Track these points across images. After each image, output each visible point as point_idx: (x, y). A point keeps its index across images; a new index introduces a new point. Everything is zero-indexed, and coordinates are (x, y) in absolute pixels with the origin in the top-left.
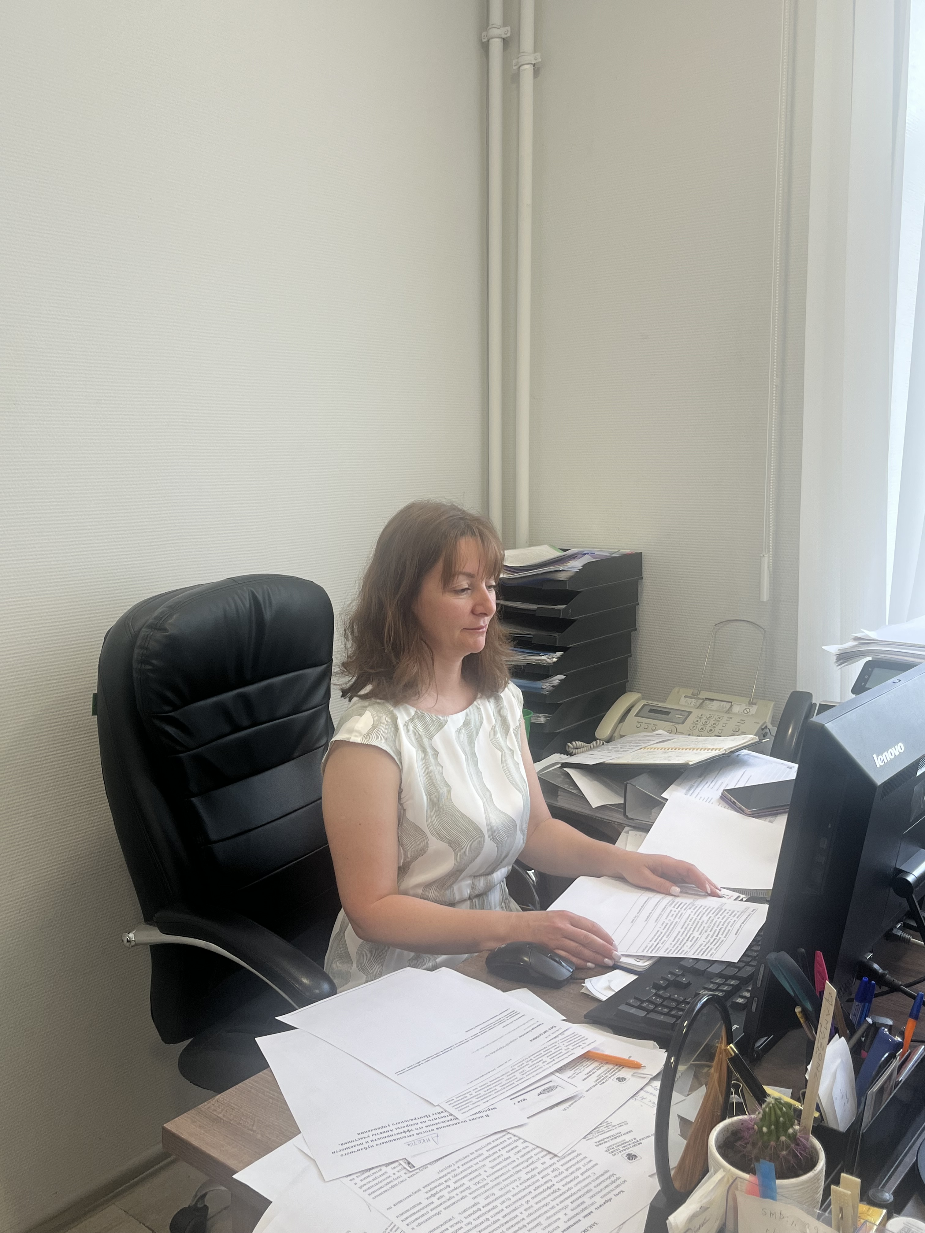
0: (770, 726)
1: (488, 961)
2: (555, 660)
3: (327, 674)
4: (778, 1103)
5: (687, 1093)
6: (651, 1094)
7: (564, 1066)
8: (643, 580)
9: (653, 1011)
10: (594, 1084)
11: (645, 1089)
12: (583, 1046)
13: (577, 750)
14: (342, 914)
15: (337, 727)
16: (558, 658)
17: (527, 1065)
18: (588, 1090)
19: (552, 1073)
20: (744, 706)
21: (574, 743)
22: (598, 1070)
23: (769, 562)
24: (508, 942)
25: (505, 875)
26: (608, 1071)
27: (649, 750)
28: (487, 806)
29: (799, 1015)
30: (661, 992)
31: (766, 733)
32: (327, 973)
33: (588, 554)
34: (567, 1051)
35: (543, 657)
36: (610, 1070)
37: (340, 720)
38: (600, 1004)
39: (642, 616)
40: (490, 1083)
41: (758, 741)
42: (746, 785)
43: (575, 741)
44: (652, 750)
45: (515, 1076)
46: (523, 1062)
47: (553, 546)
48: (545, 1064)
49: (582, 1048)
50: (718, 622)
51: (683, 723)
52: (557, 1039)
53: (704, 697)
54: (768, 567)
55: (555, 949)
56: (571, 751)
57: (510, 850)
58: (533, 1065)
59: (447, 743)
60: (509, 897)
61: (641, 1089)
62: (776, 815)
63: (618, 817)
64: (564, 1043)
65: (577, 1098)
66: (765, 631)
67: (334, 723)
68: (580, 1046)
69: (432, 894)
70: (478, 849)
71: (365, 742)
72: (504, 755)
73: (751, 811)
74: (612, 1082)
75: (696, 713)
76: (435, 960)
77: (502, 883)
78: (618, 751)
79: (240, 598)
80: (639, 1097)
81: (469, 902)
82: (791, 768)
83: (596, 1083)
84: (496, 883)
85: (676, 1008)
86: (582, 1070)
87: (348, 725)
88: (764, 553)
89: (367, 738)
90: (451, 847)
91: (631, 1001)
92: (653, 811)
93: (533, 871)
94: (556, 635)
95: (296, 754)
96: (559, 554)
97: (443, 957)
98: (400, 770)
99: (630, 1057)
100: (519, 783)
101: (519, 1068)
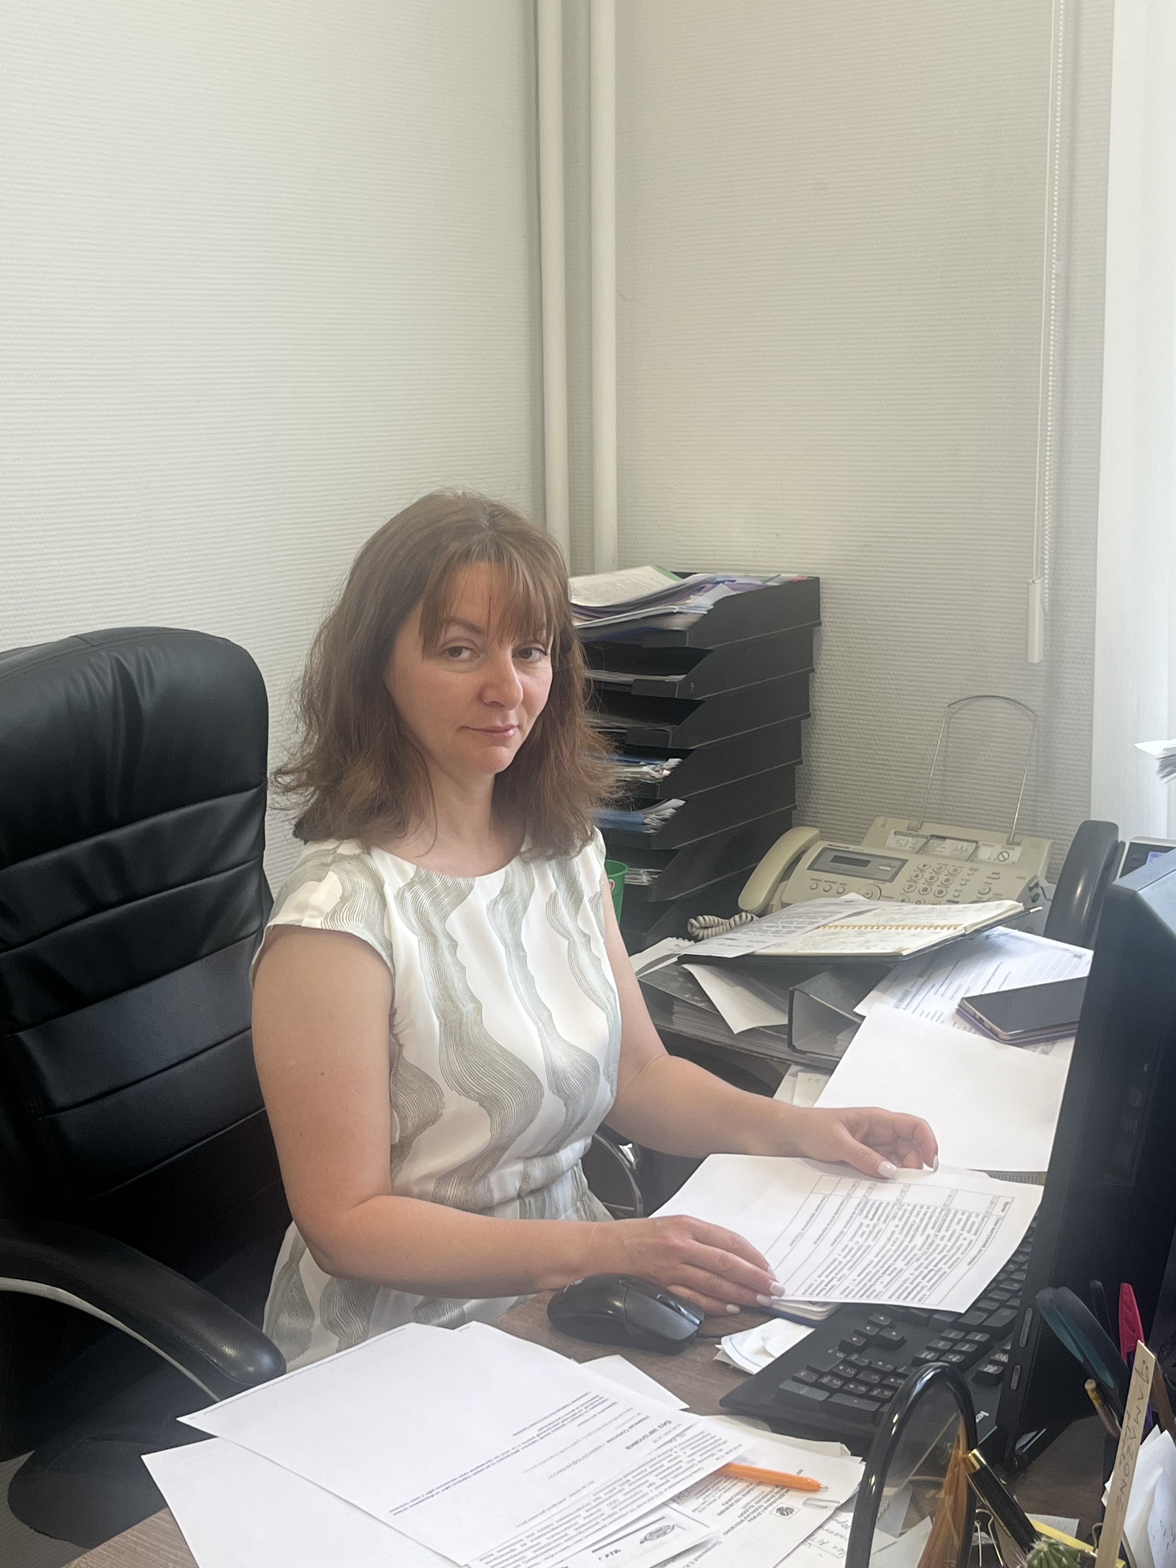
0: (1043, 883)
1: (552, 1309)
2: (666, 773)
3: (259, 805)
4: (1053, 1551)
5: (899, 1531)
6: (837, 1534)
7: (686, 1490)
8: (822, 628)
9: (840, 1390)
10: (739, 1520)
11: (826, 1527)
12: (718, 1455)
13: (706, 931)
14: (292, 1231)
15: (278, 897)
16: (673, 770)
17: (620, 1491)
18: (727, 1532)
19: (664, 1504)
20: (998, 848)
21: (701, 918)
22: (744, 1495)
23: (1043, 594)
24: (588, 1274)
25: (581, 1155)
26: (763, 1498)
27: (833, 930)
28: (545, 1035)
29: (1092, 1395)
30: (854, 1357)
31: (1037, 895)
32: (269, 1336)
33: (723, 582)
34: (691, 1464)
35: (645, 769)
36: (766, 1496)
37: (282, 889)
38: (746, 1380)
39: (820, 692)
40: (555, 1525)
41: (1021, 912)
42: (1003, 989)
43: (701, 915)
44: (838, 929)
45: (599, 1510)
46: (615, 1486)
47: (660, 568)
48: (652, 1488)
49: (718, 1459)
50: (953, 701)
51: (891, 880)
52: (674, 1444)
53: (929, 834)
54: (1041, 602)
55: (669, 1285)
56: (696, 933)
57: (589, 1110)
58: (632, 1490)
59: (473, 926)
60: (588, 1192)
61: (820, 1527)
62: (1052, 1040)
63: (780, 1050)
64: (685, 1450)
65: (710, 1545)
66: (1036, 716)
67: (272, 891)
68: (712, 1455)
69: (452, 1191)
70: (531, 1110)
71: (329, 926)
72: (572, 946)
73: (1012, 1035)
74: (770, 1516)
75: (915, 861)
76: (461, 1305)
77: (575, 1168)
78: (778, 932)
79: (94, 670)
80: (816, 1540)
81: (518, 1202)
82: (1080, 957)
83: (742, 1518)
84: (565, 1169)
85: (880, 1385)
86: (717, 1495)
87: (299, 896)
88: (1035, 578)
89: (332, 919)
90: (484, 1107)
91: (802, 1374)
92: (839, 1037)
93: (630, 1145)
94: (668, 728)
95: (205, 950)
96: (670, 582)
97: (470, 1304)
98: (392, 976)
99: (801, 1471)
100: (601, 995)
101: (608, 1496)
